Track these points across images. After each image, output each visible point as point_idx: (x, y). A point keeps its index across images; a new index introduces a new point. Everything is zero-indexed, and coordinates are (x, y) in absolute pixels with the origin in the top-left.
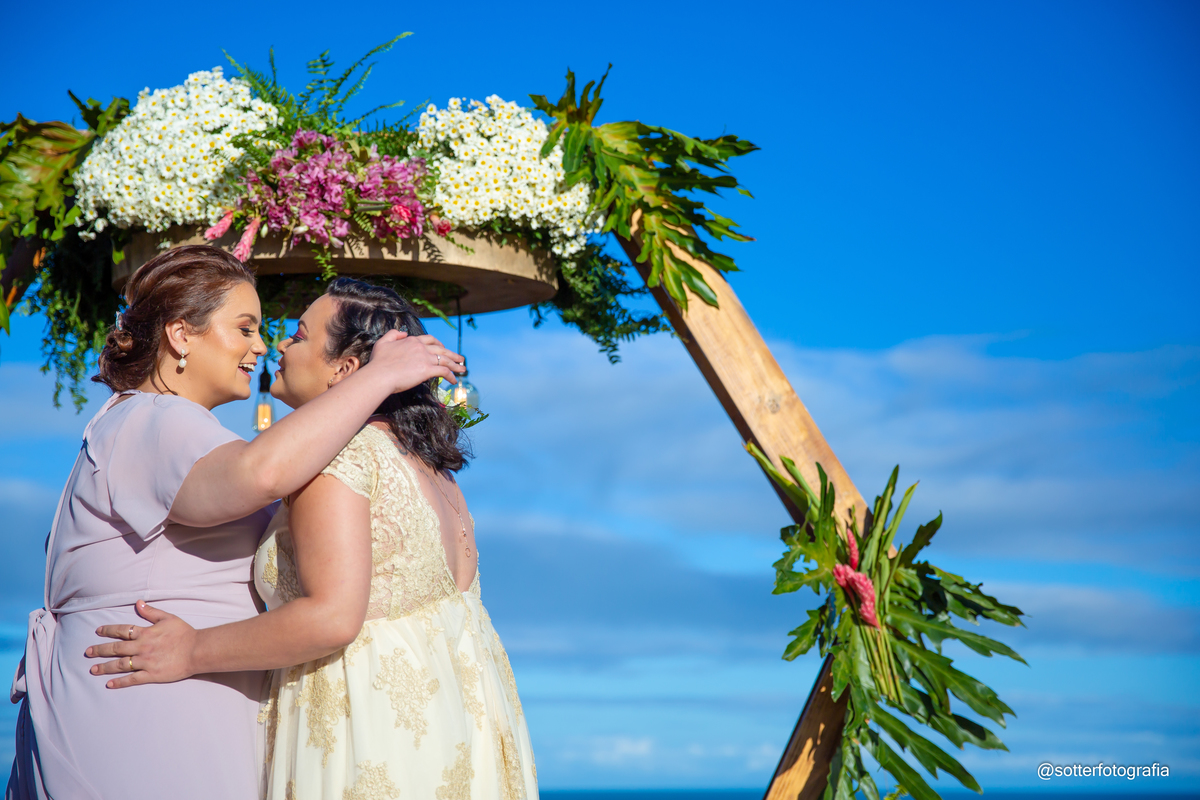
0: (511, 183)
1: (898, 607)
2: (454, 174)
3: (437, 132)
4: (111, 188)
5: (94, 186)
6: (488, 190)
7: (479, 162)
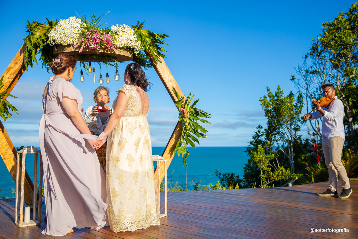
0: (128, 40)
1: (190, 115)
2: (118, 38)
3: (114, 30)
4: (56, 37)
5: (52, 36)
6: (124, 41)
7: (122, 36)
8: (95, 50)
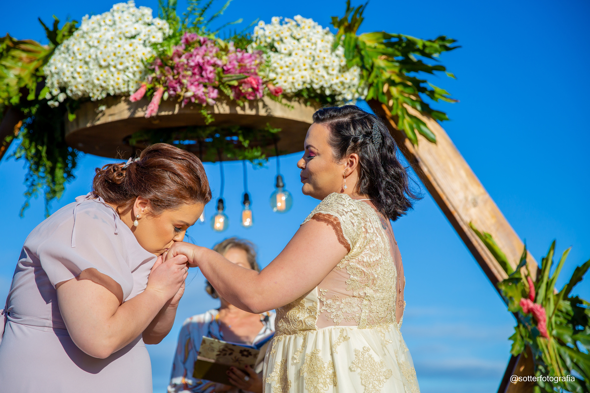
0: (314, 66)
1: (560, 325)
2: (279, 62)
3: (266, 37)
4: (68, 74)
5: (58, 74)
6: (300, 70)
7: (293, 54)
8: (199, 106)
